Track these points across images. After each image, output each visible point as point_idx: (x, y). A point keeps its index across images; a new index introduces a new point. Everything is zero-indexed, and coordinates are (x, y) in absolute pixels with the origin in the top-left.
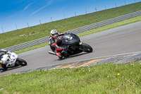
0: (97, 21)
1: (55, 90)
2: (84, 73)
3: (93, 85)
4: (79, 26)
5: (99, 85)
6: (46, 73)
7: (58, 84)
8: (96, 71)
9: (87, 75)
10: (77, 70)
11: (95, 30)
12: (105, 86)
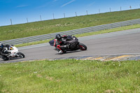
0: (130, 19)
1: (86, 79)
2: (114, 67)
3: (122, 80)
4: (112, 22)
5: (128, 80)
6: (77, 62)
7: (88, 74)
8: (126, 66)
9: (117, 69)
10: (107, 63)
11: (127, 27)
12: (134, 82)
